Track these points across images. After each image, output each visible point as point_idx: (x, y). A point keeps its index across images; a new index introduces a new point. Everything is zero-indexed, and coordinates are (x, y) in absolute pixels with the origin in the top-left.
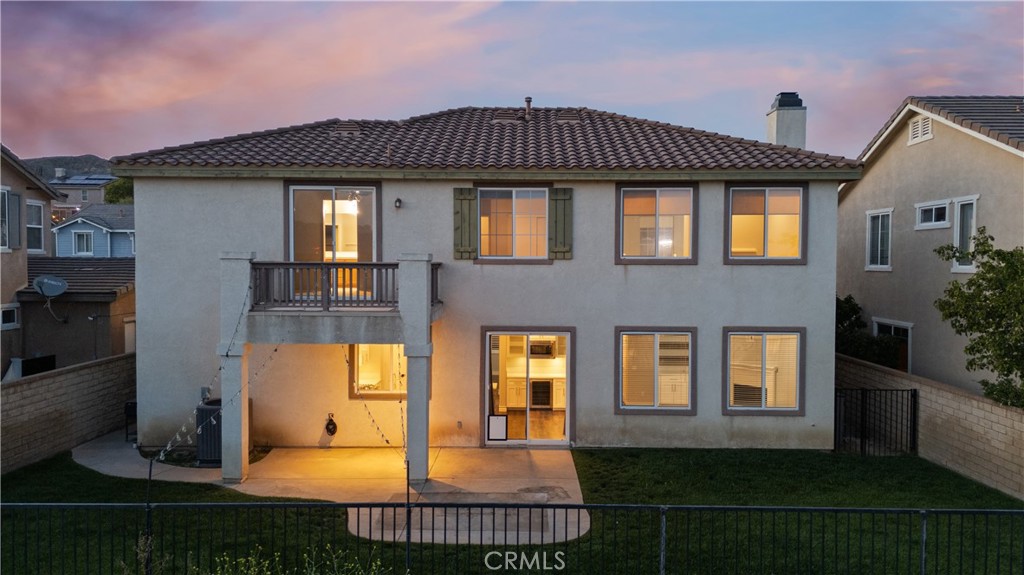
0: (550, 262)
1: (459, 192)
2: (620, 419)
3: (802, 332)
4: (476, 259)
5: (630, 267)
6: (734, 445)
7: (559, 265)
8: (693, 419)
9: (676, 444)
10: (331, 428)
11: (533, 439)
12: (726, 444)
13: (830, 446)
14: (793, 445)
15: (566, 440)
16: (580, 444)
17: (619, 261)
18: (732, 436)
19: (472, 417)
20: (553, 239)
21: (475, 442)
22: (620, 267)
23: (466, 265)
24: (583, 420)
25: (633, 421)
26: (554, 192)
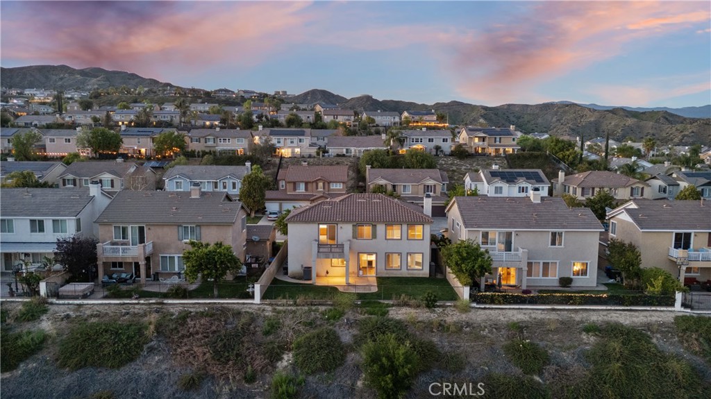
0: (372, 239)
1: (353, 225)
2: (386, 271)
3: (423, 254)
5: (389, 241)
6: (409, 276)
7: (374, 240)
8: (400, 271)
9: (397, 276)
10: (327, 273)
11: (368, 275)
12: (407, 276)
13: (428, 276)
14: (421, 276)
15: (375, 275)
16: (378, 276)
17: (386, 239)
18: (409, 274)
19: (356, 271)
20: (373, 235)
21: (357, 275)
22: (386, 241)
23: (355, 240)
24: (378, 271)
25: (388, 271)
26: (373, 225)
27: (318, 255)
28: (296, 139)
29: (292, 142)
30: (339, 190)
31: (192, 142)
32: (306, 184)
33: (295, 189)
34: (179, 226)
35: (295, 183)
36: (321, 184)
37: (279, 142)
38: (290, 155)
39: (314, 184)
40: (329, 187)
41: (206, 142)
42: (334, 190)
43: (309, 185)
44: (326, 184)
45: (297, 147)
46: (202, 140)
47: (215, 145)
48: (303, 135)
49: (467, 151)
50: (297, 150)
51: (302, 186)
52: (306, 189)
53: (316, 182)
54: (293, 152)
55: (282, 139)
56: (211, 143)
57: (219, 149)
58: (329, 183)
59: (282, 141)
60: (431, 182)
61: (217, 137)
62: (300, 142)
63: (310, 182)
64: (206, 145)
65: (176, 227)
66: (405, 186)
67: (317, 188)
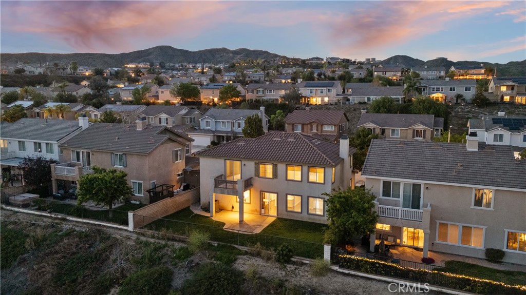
0: (273, 179)
1: (256, 163)
2: (286, 213)
3: (324, 199)
4: (259, 177)
5: (289, 182)
6: (310, 221)
7: (275, 180)
8: (301, 215)
9: (298, 219)
10: (233, 207)
14: (322, 222)
15: (276, 215)
16: (279, 217)
17: (287, 180)
18: (309, 219)
19: (258, 209)
20: (274, 174)
21: (259, 214)
22: (287, 182)
23: (257, 178)
24: (279, 212)
25: (289, 213)
26: (274, 165)
27: (214, 190)
28: (325, 90)
29: (322, 92)
30: (330, 132)
31: (248, 93)
32: (303, 125)
33: (293, 130)
34: (112, 153)
35: (293, 125)
36: (314, 126)
37: (311, 92)
38: (320, 103)
39: (309, 126)
40: (322, 128)
41: (257, 93)
42: (327, 132)
43: (305, 127)
44: (320, 127)
45: (326, 96)
46: (255, 91)
47: (264, 95)
48: (332, 86)
49: (488, 99)
50: (326, 99)
51: (300, 127)
52: (303, 130)
53: (311, 124)
54: (322, 100)
55: (314, 90)
56: (261, 94)
57: (265, 98)
58: (322, 125)
59: (314, 91)
60: (420, 127)
61: (265, 89)
62: (329, 92)
63: (305, 124)
64: (258, 95)
65: (109, 154)
66: (393, 131)
67: (312, 130)
